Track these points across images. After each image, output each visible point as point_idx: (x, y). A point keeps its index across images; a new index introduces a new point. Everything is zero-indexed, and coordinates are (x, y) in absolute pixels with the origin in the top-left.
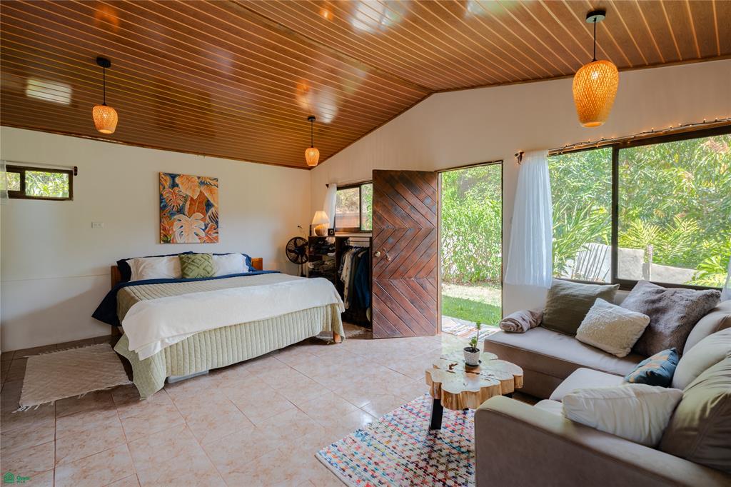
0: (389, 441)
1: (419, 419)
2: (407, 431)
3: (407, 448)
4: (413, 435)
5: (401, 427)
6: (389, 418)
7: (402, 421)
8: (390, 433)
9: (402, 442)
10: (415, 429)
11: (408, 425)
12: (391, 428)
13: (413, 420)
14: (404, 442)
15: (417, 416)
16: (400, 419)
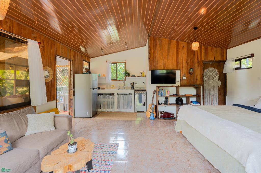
0: (103, 155)
1: (99, 169)
2: (100, 162)
3: (96, 156)
4: (97, 161)
5: (104, 162)
6: (110, 162)
7: (105, 164)
8: (105, 157)
9: (99, 156)
10: (98, 164)
11: (101, 164)
12: (107, 159)
13: (101, 167)
14: (99, 157)
15: (100, 170)
16: (106, 165)
